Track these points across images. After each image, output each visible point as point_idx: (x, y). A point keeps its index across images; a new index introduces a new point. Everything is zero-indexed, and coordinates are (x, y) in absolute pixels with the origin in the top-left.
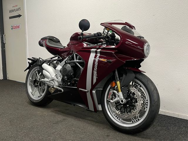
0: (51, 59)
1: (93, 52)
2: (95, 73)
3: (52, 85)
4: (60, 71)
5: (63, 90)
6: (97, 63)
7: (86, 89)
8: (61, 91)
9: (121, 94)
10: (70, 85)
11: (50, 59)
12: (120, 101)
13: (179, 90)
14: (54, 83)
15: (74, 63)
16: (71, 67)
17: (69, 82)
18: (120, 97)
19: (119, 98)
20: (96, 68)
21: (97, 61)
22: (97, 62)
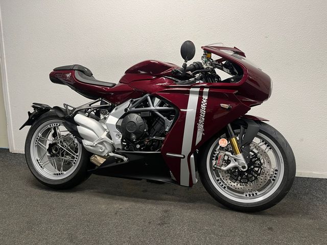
0: (90, 105)
1: (194, 93)
2: (201, 127)
3: (101, 151)
4: (117, 126)
5: (125, 159)
6: (205, 112)
7: (180, 154)
8: (122, 160)
9: (240, 156)
10: (140, 149)
11: (87, 107)
12: (240, 166)
13: (302, 140)
14: (104, 148)
15: (151, 111)
16: (142, 119)
17: (139, 143)
18: (241, 161)
19: (236, 164)
20: (203, 119)
21: (205, 107)
22: (204, 109)
